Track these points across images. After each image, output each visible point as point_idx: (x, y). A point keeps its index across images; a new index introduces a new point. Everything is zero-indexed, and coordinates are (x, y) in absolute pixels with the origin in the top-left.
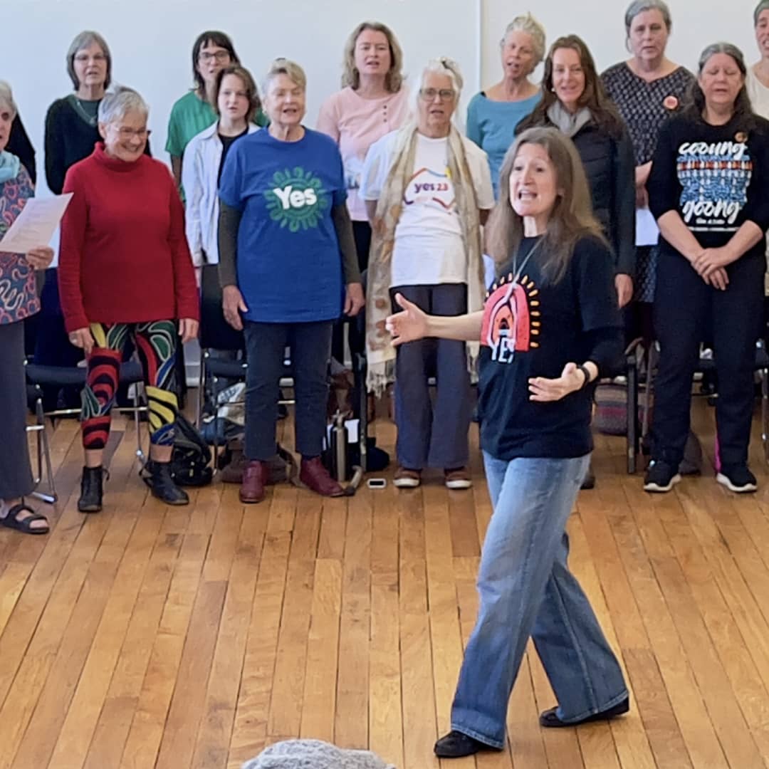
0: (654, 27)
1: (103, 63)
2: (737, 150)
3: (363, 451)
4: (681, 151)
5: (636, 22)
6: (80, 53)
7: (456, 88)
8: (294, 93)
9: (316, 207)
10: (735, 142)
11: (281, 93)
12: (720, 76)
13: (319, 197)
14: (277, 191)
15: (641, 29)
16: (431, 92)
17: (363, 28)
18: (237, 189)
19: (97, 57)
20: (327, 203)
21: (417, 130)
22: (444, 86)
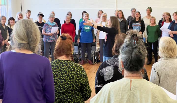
0: (134, 12)
1: (71, 15)
2: (139, 24)
3: (97, 60)
4: (133, 23)
5: (132, 11)
6: (68, 14)
7: (106, 16)
8: (88, 17)
9: (89, 29)
10: (139, 23)
11: (86, 17)
12: (137, 15)
13: (90, 28)
14: (85, 27)
15: (133, 12)
16: (103, 17)
17: (99, 11)
18: (81, 27)
19: (70, 15)
20: (91, 29)
21: (102, 21)
22: (105, 16)
